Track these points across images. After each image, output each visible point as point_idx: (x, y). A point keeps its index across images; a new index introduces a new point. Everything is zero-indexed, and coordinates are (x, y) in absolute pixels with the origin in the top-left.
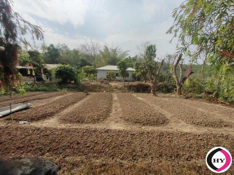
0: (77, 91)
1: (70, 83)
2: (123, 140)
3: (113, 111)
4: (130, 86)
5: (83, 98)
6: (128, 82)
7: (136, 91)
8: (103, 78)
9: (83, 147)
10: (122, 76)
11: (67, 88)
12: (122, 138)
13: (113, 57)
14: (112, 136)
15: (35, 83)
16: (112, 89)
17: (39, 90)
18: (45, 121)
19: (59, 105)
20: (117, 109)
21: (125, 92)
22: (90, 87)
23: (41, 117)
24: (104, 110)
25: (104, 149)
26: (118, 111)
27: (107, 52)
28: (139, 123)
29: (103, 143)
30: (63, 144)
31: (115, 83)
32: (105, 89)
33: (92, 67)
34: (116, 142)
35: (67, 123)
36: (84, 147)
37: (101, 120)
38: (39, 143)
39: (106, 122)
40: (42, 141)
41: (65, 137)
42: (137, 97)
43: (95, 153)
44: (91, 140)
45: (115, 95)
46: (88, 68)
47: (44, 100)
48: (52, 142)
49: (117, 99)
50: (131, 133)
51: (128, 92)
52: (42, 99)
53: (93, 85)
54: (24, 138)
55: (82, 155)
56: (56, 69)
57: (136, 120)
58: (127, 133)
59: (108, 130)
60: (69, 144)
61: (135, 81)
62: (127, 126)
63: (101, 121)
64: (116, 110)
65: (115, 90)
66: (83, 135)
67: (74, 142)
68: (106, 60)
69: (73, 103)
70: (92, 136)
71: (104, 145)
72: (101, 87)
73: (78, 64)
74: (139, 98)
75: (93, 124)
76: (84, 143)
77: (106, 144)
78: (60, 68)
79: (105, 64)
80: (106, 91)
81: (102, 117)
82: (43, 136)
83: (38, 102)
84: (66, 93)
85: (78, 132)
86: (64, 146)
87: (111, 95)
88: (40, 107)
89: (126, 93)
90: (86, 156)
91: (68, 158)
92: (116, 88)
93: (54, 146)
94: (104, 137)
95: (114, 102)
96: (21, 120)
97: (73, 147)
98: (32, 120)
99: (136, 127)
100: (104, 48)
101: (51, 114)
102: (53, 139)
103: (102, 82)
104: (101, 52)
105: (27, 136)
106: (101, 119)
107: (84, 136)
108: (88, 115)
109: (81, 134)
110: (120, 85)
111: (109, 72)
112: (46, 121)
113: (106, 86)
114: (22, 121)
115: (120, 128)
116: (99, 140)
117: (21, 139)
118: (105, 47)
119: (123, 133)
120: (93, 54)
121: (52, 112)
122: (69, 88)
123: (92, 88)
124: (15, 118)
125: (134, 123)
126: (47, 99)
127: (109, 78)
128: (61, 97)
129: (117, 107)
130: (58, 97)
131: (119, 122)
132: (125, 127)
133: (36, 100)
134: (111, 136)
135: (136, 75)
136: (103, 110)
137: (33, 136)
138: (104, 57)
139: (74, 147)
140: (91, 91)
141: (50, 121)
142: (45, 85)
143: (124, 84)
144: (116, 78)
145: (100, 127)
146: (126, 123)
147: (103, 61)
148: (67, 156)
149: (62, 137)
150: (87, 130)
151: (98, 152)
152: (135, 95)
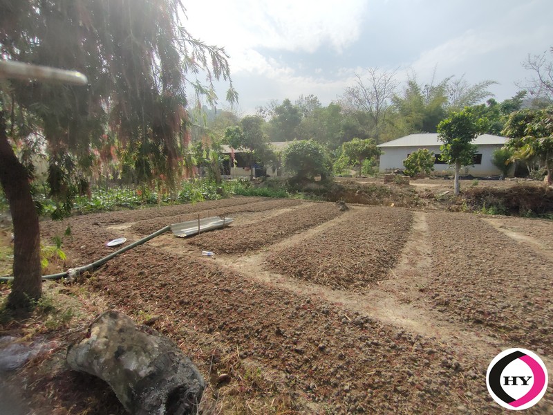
0: (324, 200)
1: (312, 181)
2: (410, 375)
3: (402, 263)
4: (479, 194)
5: (332, 217)
6: (473, 181)
7: (504, 209)
8: (394, 169)
9: (286, 348)
10: (452, 162)
11: (305, 191)
12: (405, 364)
13: (433, 110)
14: (373, 343)
15: (252, 180)
16: (417, 199)
17: (256, 195)
18: (240, 259)
19: (276, 227)
20: (416, 258)
21: (458, 211)
22: (354, 191)
23: (236, 249)
24: (374, 255)
25: (339, 379)
26: (420, 264)
27: (415, 98)
28: (491, 326)
29: (341, 357)
30: (248, 321)
31: (431, 183)
32: (396, 197)
33: (366, 140)
34: (381, 369)
35: (277, 273)
36: (289, 347)
37: (358, 283)
38: (211, 304)
39: (372, 293)
40: (217, 301)
41: (257, 307)
42: (502, 230)
43: (313, 377)
44: (310, 336)
45: (423, 218)
46: (358, 145)
47: (256, 214)
48: (231, 309)
49: (424, 230)
50: (444, 358)
51: (470, 211)
52: (254, 212)
53: (365, 187)
54: (195, 285)
55: (279, 370)
56: (287, 151)
57: (482, 313)
58: (431, 353)
59: (367, 321)
60: (260, 327)
61: (506, 175)
62: (439, 325)
63: (356, 286)
64: (413, 263)
65: (426, 201)
66: (296, 314)
67: (271, 325)
68: (408, 122)
69: (307, 227)
70: (316, 326)
71: (341, 364)
72: (383, 192)
73: (337, 136)
74: (513, 235)
75: (333, 289)
76: (292, 336)
77: (348, 363)
78: (295, 147)
79: (406, 130)
80: (397, 203)
81: (360, 276)
82: (222, 291)
83: (245, 216)
84: (300, 203)
85: (287, 303)
86: (249, 327)
87: (410, 216)
88: (243, 228)
89: (462, 214)
90: (288, 374)
91: (250, 363)
92: (430, 197)
93: (233, 321)
94: (349, 339)
95: (412, 237)
96: (206, 248)
97: (266, 337)
98: (222, 251)
99: (476, 338)
100: (408, 87)
101: (255, 245)
102: (236, 303)
103: (388, 180)
104: (398, 100)
105: (199, 282)
106: (359, 280)
107: (297, 317)
108: (326, 263)
109: (292, 310)
110: (442, 188)
111: (412, 153)
112: (244, 258)
113: (398, 189)
114: (207, 250)
115: (413, 323)
116: (332, 343)
117: (190, 286)
118: (411, 84)
119: (414, 348)
120: (374, 109)
121: (258, 242)
122: (308, 191)
123: (360, 193)
124: (200, 242)
125: (468, 320)
126: (261, 213)
127: (413, 168)
128: (288, 210)
129: (418, 254)
130: (282, 211)
131: (414, 303)
132: (429, 324)
133: (244, 214)
134: (369, 342)
135: (513, 159)
136: (370, 254)
137: (208, 286)
138: (405, 112)
139: (268, 338)
140: (357, 201)
141: (248, 260)
142: (266, 183)
143: (459, 186)
144: (433, 170)
145: (349, 302)
146: (435, 311)
147: (401, 124)
148: (250, 355)
149: (253, 305)
150: (308, 302)
151: (320, 379)
152: (495, 222)
